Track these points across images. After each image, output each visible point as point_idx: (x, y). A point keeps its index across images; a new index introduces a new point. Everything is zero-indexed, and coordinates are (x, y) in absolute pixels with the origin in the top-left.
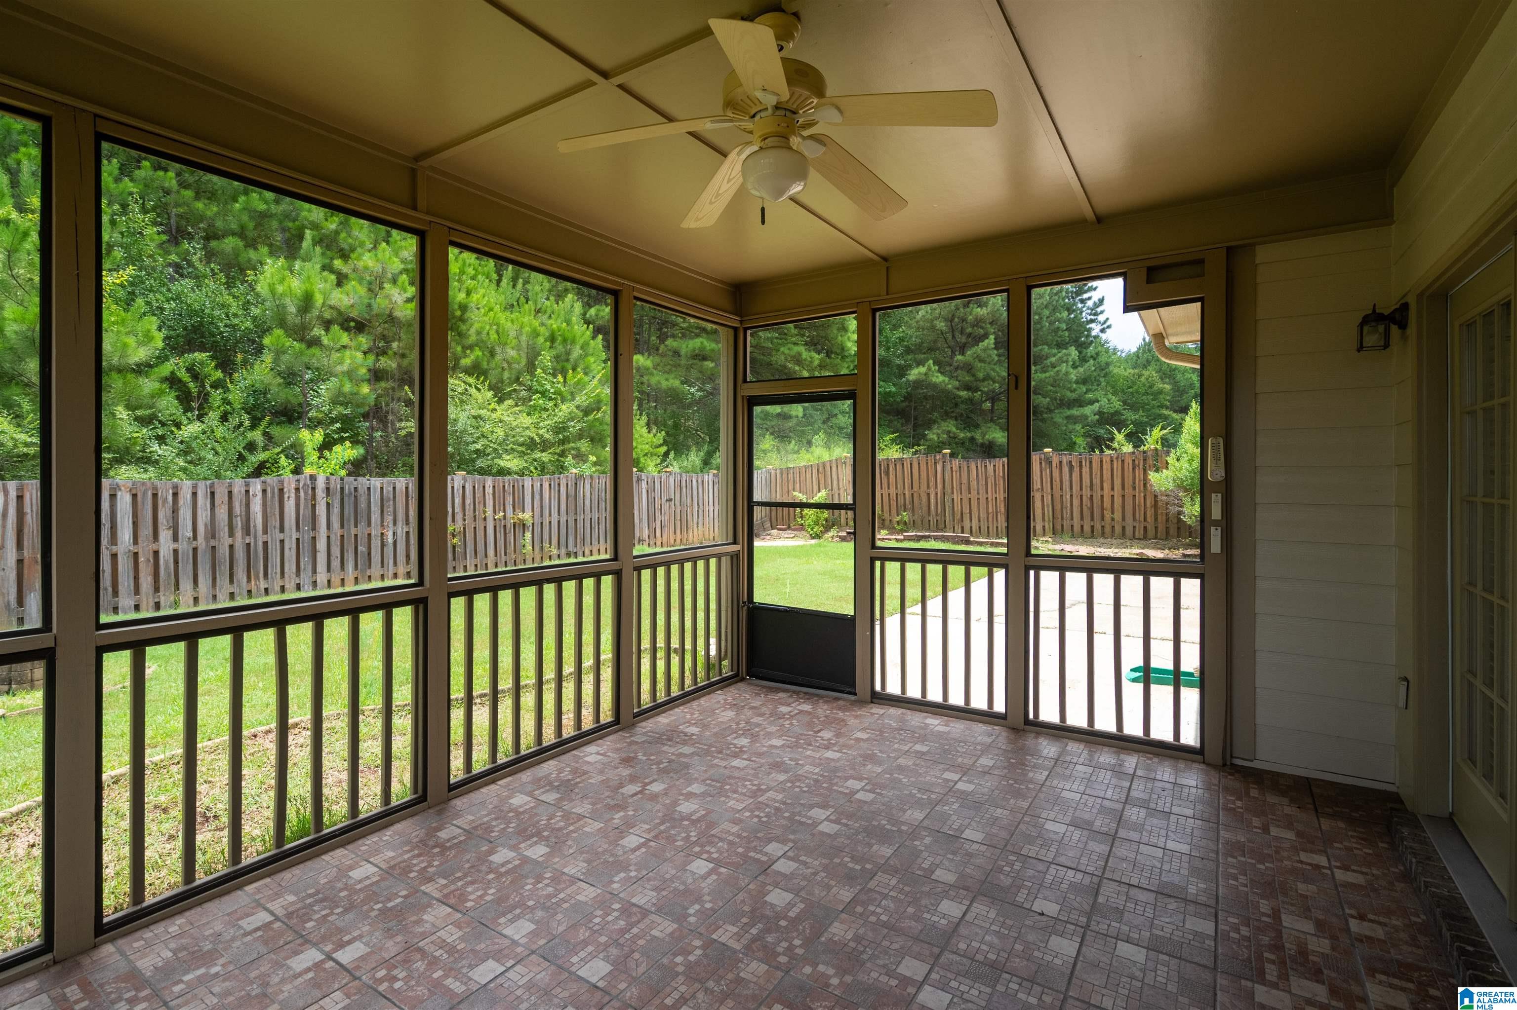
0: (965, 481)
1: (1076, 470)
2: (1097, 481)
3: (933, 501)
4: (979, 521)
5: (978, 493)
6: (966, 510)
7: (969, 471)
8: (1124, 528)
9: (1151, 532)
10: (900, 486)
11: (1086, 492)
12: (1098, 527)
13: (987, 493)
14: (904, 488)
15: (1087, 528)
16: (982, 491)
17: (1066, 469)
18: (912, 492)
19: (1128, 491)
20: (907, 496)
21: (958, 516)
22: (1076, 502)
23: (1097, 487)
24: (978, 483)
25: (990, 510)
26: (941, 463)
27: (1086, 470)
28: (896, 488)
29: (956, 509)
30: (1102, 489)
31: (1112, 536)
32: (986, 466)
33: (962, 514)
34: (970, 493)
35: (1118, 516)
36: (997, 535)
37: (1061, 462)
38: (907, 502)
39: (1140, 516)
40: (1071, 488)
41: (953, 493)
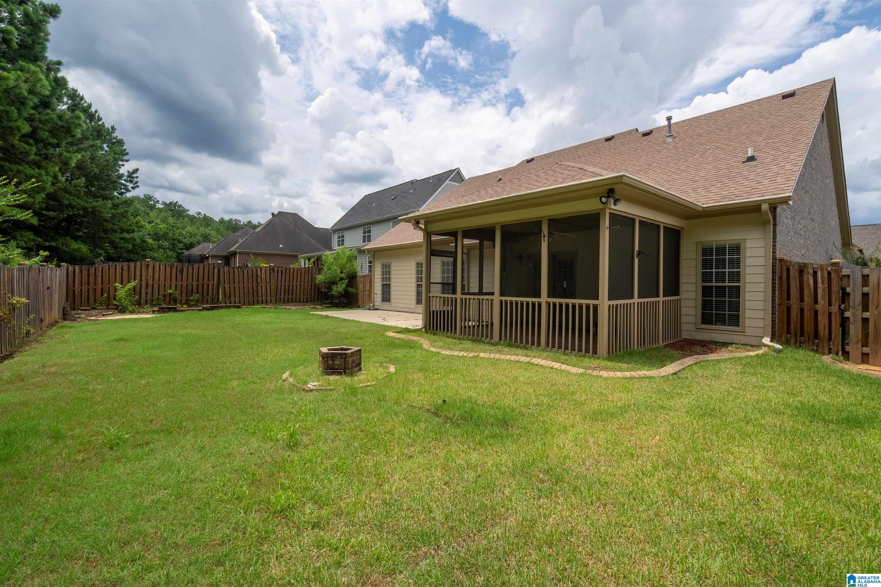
0: (231, 277)
1: (284, 274)
2: (291, 279)
3: (210, 288)
4: (240, 297)
5: (239, 284)
6: (232, 292)
7: (234, 273)
8: (300, 298)
9: (309, 300)
10: (190, 280)
11: (287, 283)
12: (290, 298)
13: (244, 284)
14: (193, 281)
15: (286, 299)
16: (241, 283)
17: (280, 273)
18: (197, 283)
19: (302, 283)
20: (194, 286)
21: (228, 296)
22: (283, 288)
23: (291, 282)
24: (239, 278)
25: (245, 292)
26: (217, 268)
27: (288, 274)
28: (187, 281)
29: (226, 292)
30: (293, 282)
31: (296, 302)
32: (243, 271)
33: (230, 294)
34: (234, 283)
35: (298, 293)
36: (249, 304)
37: (278, 270)
38: (194, 289)
39: (306, 293)
40: (281, 282)
41: (225, 283)
